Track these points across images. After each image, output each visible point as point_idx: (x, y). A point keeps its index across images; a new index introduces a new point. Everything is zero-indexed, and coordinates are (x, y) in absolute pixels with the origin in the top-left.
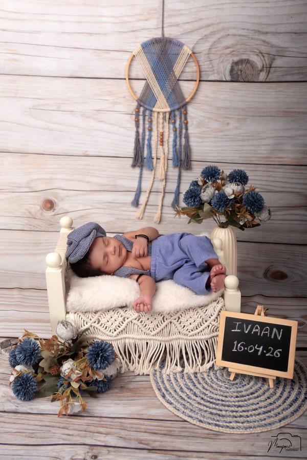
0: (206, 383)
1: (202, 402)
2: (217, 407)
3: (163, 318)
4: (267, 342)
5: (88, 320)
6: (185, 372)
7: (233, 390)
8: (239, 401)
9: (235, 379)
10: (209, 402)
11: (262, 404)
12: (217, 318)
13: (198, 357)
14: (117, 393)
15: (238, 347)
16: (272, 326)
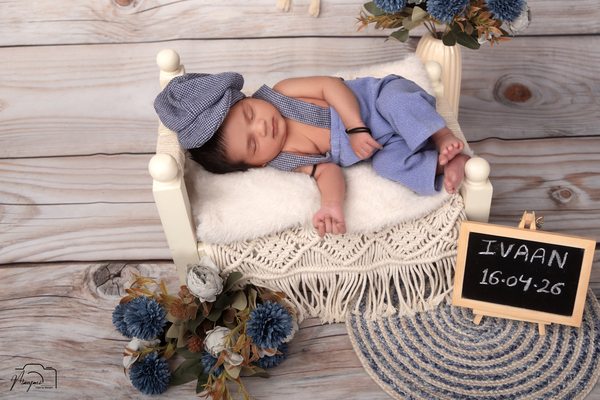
0: (437, 332)
1: (437, 373)
2: (462, 381)
3: (363, 239)
4: (538, 271)
5: (237, 254)
6: (400, 315)
7: (482, 344)
8: (494, 366)
9: (482, 322)
10: (447, 371)
11: (532, 369)
12: (452, 230)
13: (419, 286)
14: (298, 364)
15: (489, 278)
16: (549, 247)
